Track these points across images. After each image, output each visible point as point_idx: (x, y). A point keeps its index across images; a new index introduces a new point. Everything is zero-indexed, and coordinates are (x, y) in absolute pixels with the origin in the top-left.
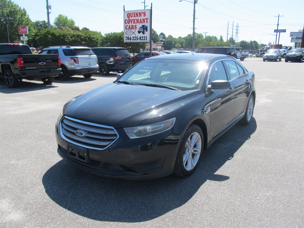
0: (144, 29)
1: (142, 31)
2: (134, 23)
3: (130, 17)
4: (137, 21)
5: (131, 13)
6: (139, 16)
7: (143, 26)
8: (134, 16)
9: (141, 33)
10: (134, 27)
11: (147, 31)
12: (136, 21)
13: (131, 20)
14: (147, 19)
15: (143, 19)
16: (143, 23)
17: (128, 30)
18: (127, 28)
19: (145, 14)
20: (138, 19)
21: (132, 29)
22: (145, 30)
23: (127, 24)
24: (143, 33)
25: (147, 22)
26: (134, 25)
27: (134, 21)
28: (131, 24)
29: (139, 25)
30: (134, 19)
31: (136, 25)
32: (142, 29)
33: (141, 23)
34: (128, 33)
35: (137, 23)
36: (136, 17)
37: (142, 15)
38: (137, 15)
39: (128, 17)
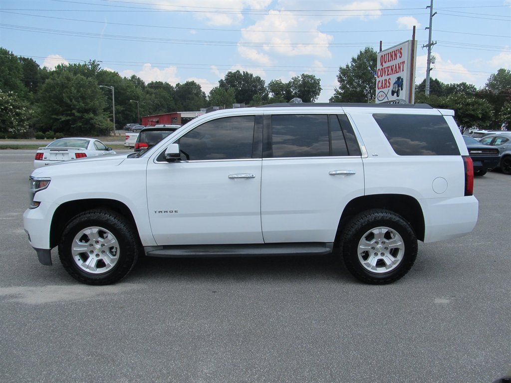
0: (398, 87)
1: (397, 90)
2: (388, 75)
3: (384, 63)
4: (392, 70)
5: (385, 55)
6: (394, 59)
7: (399, 78)
8: (389, 61)
9: (395, 94)
10: (387, 84)
11: (402, 89)
12: (390, 69)
13: (384, 68)
14: (403, 62)
15: (398, 64)
16: (398, 72)
17: (380, 90)
18: (380, 85)
19: (401, 53)
20: (393, 66)
21: (385, 88)
22: (400, 88)
23: (380, 79)
24: (398, 96)
25: (403, 70)
26: (387, 78)
27: (388, 71)
28: (384, 78)
29: (393, 78)
30: (388, 66)
31: (390, 79)
32: (397, 87)
33: (396, 73)
34: (379, 97)
35: (391, 74)
36: (391, 61)
37: (398, 55)
38: (392, 56)
39: (382, 64)
